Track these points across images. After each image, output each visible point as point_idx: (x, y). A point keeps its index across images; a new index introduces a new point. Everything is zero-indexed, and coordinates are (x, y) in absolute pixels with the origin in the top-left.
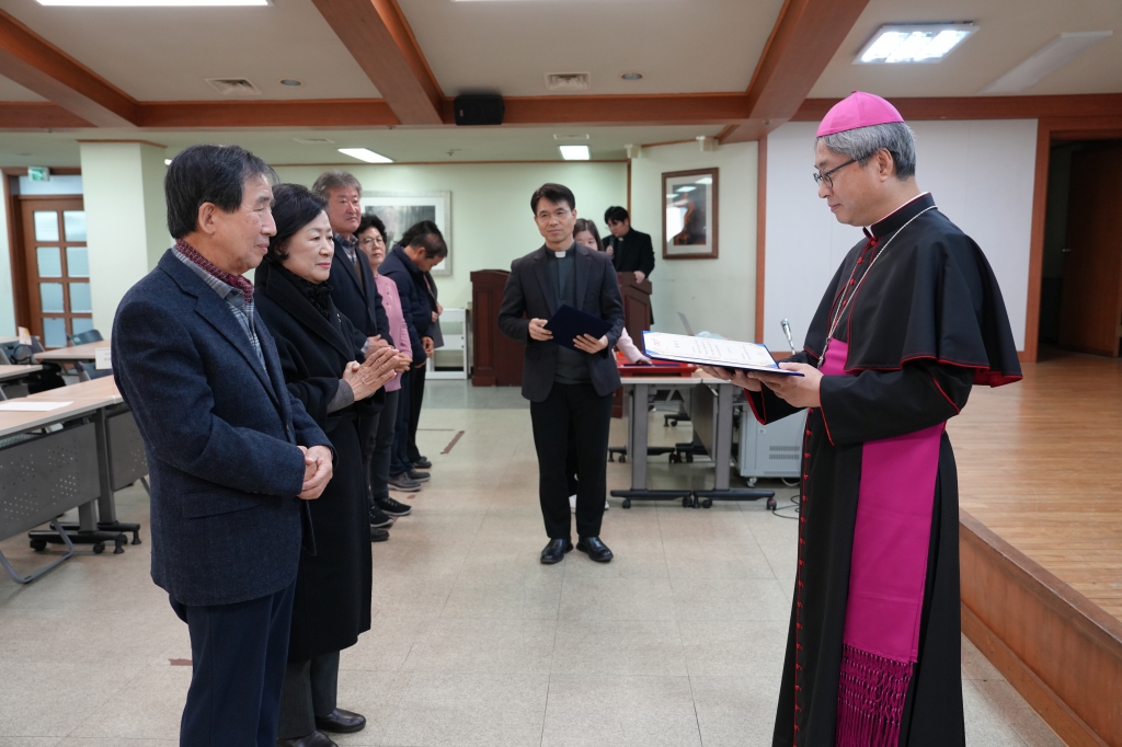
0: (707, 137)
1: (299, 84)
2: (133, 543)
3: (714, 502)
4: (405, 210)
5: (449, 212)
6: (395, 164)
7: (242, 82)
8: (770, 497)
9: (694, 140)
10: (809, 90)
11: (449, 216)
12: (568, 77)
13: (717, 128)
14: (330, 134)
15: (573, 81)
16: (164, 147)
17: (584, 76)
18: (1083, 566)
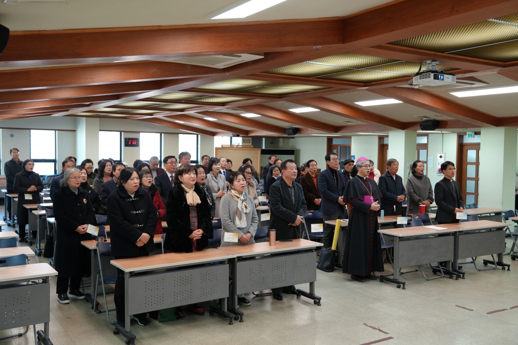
2: (463, 278)
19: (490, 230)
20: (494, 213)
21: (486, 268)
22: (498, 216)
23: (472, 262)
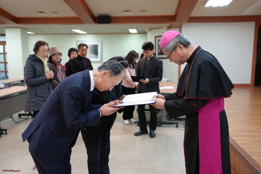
0: (166, 27)
1: (57, 13)
2: (5, 134)
3: (162, 125)
4: (90, 46)
5: (101, 46)
6: (88, 34)
7: (43, 12)
8: (177, 124)
9: (163, 28)
10: (190, 15)
11: (101, 47)
12: (127, 11)
13: (168, 25)
14: (69, 26)
15: (128, 13)
16: (27, 29)
17: (131, 11)
18: (257, 151)
19: (22, 93)
20: (20, 81)
21: (21, 120)
22: (23, 83)
23: (10, 117)
